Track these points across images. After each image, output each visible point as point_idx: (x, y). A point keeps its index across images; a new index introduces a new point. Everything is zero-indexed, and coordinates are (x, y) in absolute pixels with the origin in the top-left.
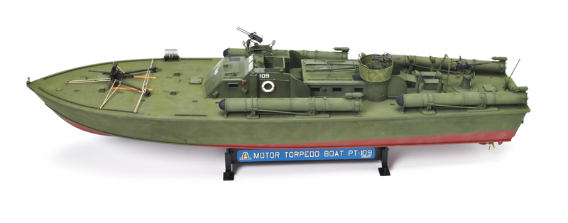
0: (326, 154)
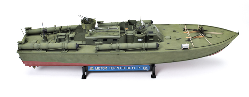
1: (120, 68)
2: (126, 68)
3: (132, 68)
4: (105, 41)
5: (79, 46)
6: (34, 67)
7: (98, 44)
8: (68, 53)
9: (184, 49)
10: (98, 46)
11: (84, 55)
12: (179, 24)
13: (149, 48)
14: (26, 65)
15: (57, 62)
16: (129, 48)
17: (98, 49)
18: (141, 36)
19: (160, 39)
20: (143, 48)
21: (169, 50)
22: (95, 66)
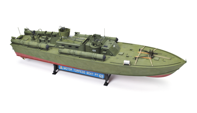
0: (88, 73)
1: (81, 72)
2: (86, 73)
3: (91, 74)
4: (70, 47)
5: (50, 47)
6: (23, 58)
7: (61, 48)
8: (40, 51)
9: (125, 64)
10: (60, 49)
11: (51, 54)
12: (141, 45)
13: (97, 58)
14: (17, 55)
15: (35, 56)
16: (82, 55)
17: (60, 52)
18: (93, 47)
19: (112, 54)
20: (93, 57)
21: (114, 63)
22: (63, 66)
